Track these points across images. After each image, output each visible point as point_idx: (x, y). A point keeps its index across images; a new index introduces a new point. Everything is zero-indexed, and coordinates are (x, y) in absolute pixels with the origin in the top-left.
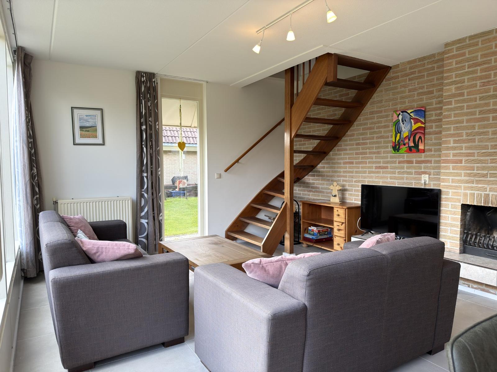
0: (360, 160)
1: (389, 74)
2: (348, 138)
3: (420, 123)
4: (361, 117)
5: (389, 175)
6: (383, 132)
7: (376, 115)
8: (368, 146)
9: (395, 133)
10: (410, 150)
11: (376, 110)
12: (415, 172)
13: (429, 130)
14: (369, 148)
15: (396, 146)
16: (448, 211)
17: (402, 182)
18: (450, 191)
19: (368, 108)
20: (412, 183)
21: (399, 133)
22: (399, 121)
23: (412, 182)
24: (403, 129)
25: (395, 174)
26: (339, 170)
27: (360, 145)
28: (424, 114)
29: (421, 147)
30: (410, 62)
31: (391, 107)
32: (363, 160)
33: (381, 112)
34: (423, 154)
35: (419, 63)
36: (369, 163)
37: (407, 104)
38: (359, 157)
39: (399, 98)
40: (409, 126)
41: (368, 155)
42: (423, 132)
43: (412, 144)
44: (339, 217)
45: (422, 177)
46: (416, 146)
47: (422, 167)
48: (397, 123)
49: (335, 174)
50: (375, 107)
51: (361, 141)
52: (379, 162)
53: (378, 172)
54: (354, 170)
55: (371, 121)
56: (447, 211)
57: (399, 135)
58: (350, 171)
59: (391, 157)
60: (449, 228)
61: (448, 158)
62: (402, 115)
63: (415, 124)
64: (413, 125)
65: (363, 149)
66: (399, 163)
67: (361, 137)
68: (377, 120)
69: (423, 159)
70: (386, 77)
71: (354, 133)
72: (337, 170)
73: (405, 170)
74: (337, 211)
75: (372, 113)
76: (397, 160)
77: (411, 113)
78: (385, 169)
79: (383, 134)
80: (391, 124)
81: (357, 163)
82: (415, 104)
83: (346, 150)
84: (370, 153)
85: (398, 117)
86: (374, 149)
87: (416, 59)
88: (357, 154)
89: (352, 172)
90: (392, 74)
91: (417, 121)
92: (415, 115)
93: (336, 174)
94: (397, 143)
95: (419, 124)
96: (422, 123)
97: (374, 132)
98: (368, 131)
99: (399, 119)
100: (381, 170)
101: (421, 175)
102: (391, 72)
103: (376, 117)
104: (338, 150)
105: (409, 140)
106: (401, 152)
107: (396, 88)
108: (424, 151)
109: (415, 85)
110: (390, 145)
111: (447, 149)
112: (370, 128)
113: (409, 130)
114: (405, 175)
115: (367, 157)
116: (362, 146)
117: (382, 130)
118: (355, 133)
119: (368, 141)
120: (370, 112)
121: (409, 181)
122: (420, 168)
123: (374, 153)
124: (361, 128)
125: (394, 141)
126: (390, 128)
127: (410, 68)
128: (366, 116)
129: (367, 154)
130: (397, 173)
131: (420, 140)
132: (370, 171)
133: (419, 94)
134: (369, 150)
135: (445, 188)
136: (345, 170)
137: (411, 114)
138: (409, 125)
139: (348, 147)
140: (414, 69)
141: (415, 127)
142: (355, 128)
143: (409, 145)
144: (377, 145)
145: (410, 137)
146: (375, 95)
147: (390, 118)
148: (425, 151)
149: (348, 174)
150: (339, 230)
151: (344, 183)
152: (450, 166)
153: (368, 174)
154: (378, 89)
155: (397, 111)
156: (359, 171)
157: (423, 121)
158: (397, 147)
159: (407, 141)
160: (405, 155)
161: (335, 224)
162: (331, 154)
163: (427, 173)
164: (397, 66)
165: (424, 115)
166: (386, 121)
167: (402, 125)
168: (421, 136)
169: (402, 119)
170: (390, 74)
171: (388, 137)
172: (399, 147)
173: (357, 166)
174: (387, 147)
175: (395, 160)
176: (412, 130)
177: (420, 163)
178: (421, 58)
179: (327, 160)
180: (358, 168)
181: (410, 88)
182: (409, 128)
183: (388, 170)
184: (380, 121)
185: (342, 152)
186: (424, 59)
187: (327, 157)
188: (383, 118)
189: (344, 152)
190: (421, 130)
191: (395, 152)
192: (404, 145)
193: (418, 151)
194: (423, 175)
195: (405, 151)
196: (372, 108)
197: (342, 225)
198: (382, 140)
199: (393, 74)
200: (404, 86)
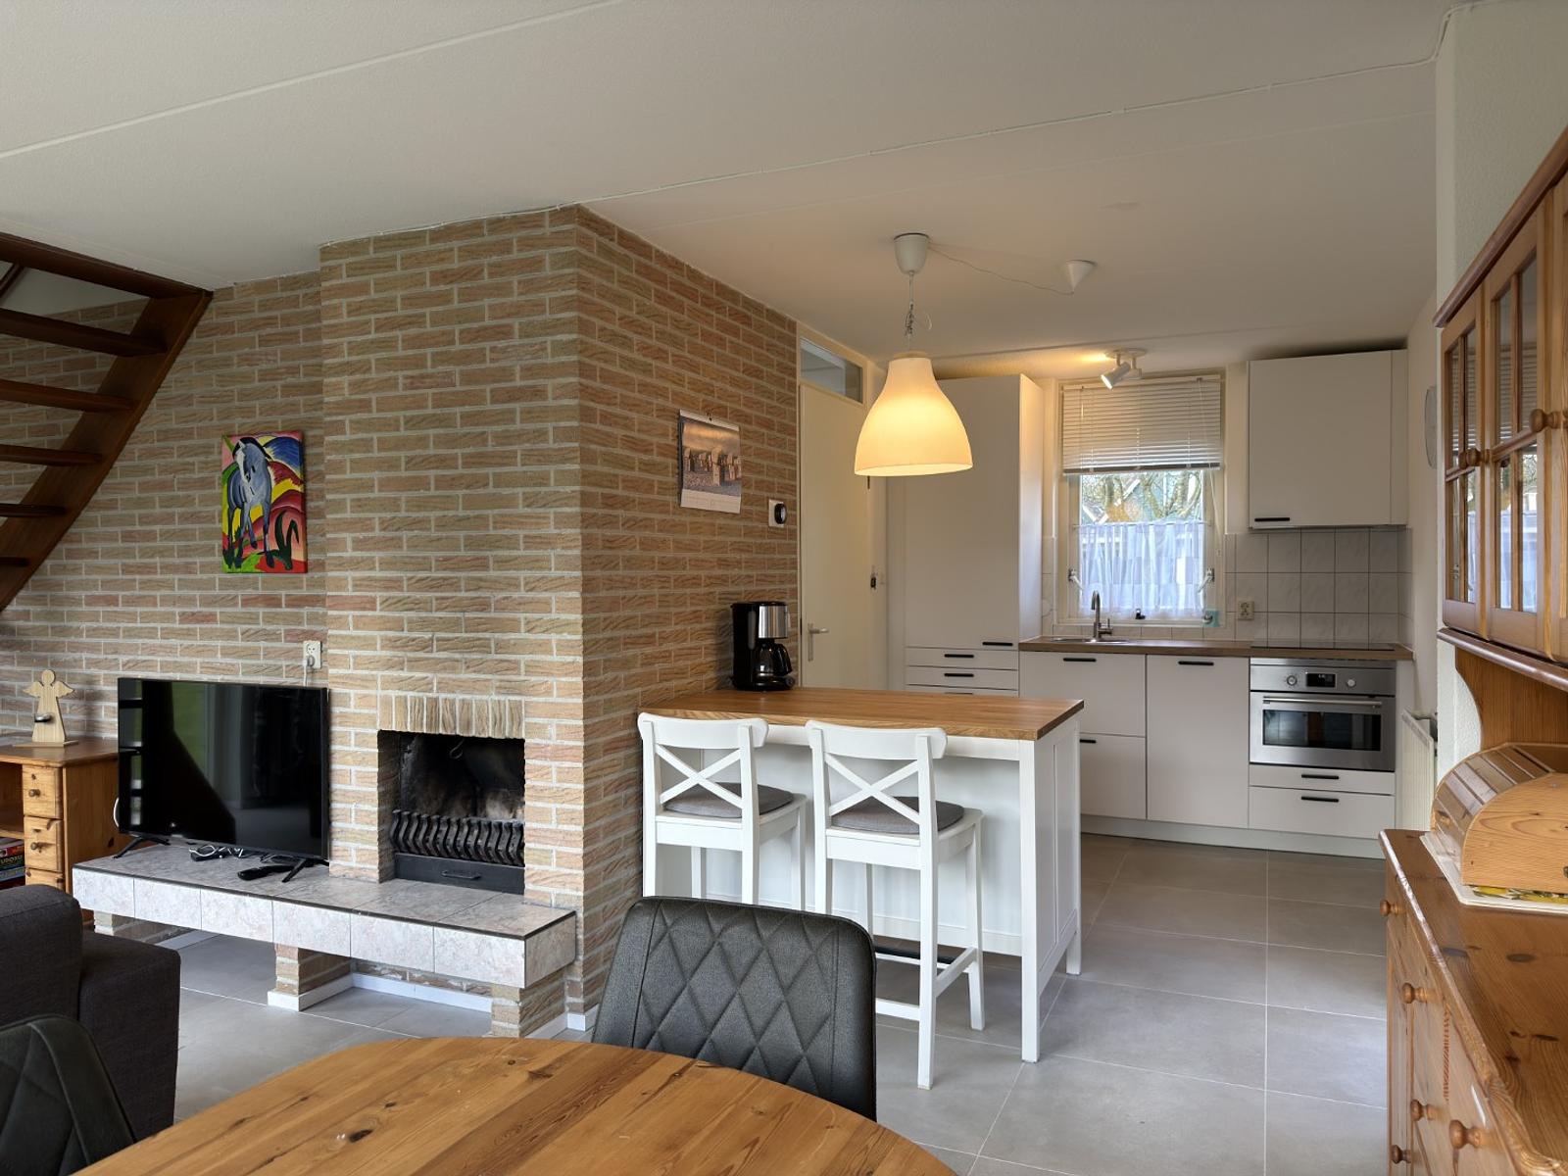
0: (137, 593)
1: (206, 315)
2: (99, 514)
3: (290, 480)
4: (132, 446)
5: (220, 643)
6: (197, 501)
7: (175, 444)
8: (158, 543)
9: (228, 506)
10: (269, 563)
11: (174, 426)
12: (288, 633)
13: (317, 504)
14: (162, 553)
15: (231, 547)
16: (348, 753)
17: (253, 665)
18: (352, 692)
19: (154, 419)
20: (281, 667)
21: (238, 507)
22: (238, 468)
23: (279, 663)
24: (250, 496)
25: (235, 638)
26: (75, 624)
27: (135, 542)
28: (298, 452)
29: (297, 555)
30: (261, 287)
31: (215, 422)
32: (145, 593)
33: (189, 434)
34: (304, 577)
35: (284, 294)
36: (164, 600)
37: (258, 418)
38: (135, 580)
39: (236, 393)
40: (263, 488)
41: (159, 577)
42: (299, 508)
43: (273, 546)
44: (40, 798)
45: (305, 649)
46: (285, 550)
47: (303, 617)
48: (232, 476)
49: (62, 639)
50: (174, 417)
51: (138, 528)
52: (191, 601)
53: (189, 634)
54: (122, 625)
55: (162, 461)
56: (347, 755)
57: (238, 512)
58: (107, 629)
59: (225, 585)
60: (353, 807)
61: (344, 594)
62: (243, 450)
63: (278, 481)
64: (273, 483)
65: (144, 554)
66: (247, 602)
67: (136, 512)
68: (180, 460)
69: (304, 592)
70: (201, 323)
71: (114, 496)
72: (70, 624)
73: (261, 626)
74: (34, 777)
75: (165, 435)
76: (240, 593)
78: (208, 621)
79: (197, 508)
80: (218, 475)
81: (128, 602)
82: (279, 420)
83: (93, 554)
84: (166, 568)
85: (234, 455)
86: (176, 554)
87: (275, 281)
88: (127, 569)
89: (114, 633)
90: (214, 316)
91: (283, 474)
92: (277, 454)
93: (66, 640)
94: (234, 540)
95: (288, 485)
96: (296, 480)
97: (173, 498)
98: (157, 495)
99: (236, 463)
100: (198, 626)
101: (302, 642)
102: (212, 309)
103: (175, 451)
104: (70, 555)
105: (266, 532)
106: (247, 570)
107: (227, 363)
108: (305, 567)
109: (275, 361)
110: (218, 544)
111: (340, 565)
112: (164, 486)
113: (264, 498)
114: (262, 644)
115: (158, 581)
116: (141, 544)
117: (197, 494)
118: (119, 497)
119: (157, 528)
120: (159, 432)
121: (271, 662)
122: (298, 620)
123: (175, 569)
124: (134, 483)
125: (227, 534)
126: (217, 491)
127: (264, 306)
128: (148, 445)
129: (155, 573)
130: (240, 636)
131: (293, 533)
132: (166, 628)
133: (289, 389)
134: (162, 560)
135: (337, 683)
136: (95, 625)
137: (268, 450)
138: (264, 483)
139: (99, 546)
140: (270, 309)
141: (279, 490)
142: (118, 480)
143: (265, 548)
144: (183, 543)
145: (269, 523)
146: (170, 377)
147: (214, 457)
148: (309, 567)
149: (103, 641)
150: (39, 846)
151: (93, 671)
152: (348, 616)
153: (163, 638)
154: (179, 359)
155: (231, 436)
156: (137, 628)
157: (298, 474)
158: (236, 551)
159: (259, 534)
160: (260, 576)
161: (29, 824)
162: (49, 567)
163: (317, 635)
164: (228, 292)
165: (298, 457)
166: (204, 466)
167: (246, 481)
168: (295, 520)
169: (245, 463)
170: (210, 317)
171: (210, 519)
172: (241, 553)
173: (129, 613)
174: (210, 551)
175: (232, 592)
176: (270, 499)
177: (299, 606)
178: (288, 277)
179: (35, 588)
180: (132, 617)
181: (264, 366)
182: (265, 494)
183: (214, 626)
184: (188, 463)
185: (83, 562)
186: (295, 283)
187: (34, 577)
188: (196, 455)
189: (89, 561)
190: (294, 501)
191: (230, 567)
192: (254, 545)
193: (291, 566)
194: (306, 643)
195: (258, 567)
196: (163, 417)
197: (48, 827)
198: (197, 526)
199: (217, 317)
200: (248, 360)
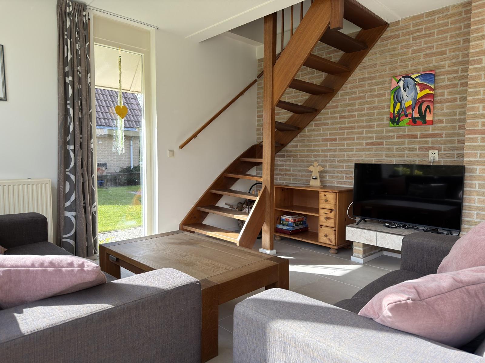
0: (345, 136)
1: (385, 33)
2: (329, 111)
3: (428, 89)
4: (347, 85)
5: (384, 153)
6: (376, 102)
7: (367, 82)
8: (357, 118)
9: (393, 102)
10: (414, 121)
11: (367, 76)
12: (420, 148)
13: (439, 98)
14: (358, 122)
15: (394, 117)
16: (474, 191)
17: (401, 160)
18: (478, 167)
19: (357, 74)
20: (416, 161)
21: (399, 102)
22: (400, 88)
23: (415, 159)
24: (405, 97)
25: (393, 150)
26: (317, 148)
27: (346, 119)
28: (433, 78)
29: (429, 117)
30: (414, 18)
31: (387, 72)
32: (349, 136)
33: (375, 78)
34: (431, 127)
35: (427, 19)
36: (358, 139)
37: (410, 68)
38: (345, 132)
39: (399, 60)
40: (413, 94)
41: (356, 130)
42: (432, 100)
43: (416, 115)
44: (327, 202)
45: (430, 154)
46: (423, 117)
47: (429, 142)
48: (397, 91)
49: (311, 153)
50: (367, 73)
51: (347, 114)
52: (372, 138)
53: (369, 150)
54: (337, 148)
55: (360, 89)
57: (399, 104)
58: (331, 149)
59: (387, 131)
60: (475, 212)
61: (476, 128)
62: (403, 81)
63: (421, 91)
65: (349, 122)
66: (399, 137)
67: (347, 109)
68: (369, 88)
69: (431, 132)
70: (382, 37)
71: (337, 104)
72: (315, 148)
73: (406, 146)
74: (325, 195)
75: (363, 80)
76: (396, 134)
77: (416, 78)
78: (379, 145)
79: (376, 104)
80: (387, 92)
81: (341, 140)
82: (421, 68)
83: (326, 124)
84: (359, 127)
85: (398, 83)
86: (365, 122)
87: (423, 14)
88: (341, 129)
89: (334, 151)
90: (389, 33)
91: (423, 87)
92: (421, 80)
93: (313, 154)
94: (396, 114)
95: (427, 91)
96: (431, 89)
97: (364, 102)
98: (357, 102)
99: (399, 86)
100: (374, 147)
101: (428, 151)
102: (388, 30)
103: (367, 85)
104: (316, 125)
105: (413, 110)
106: (402, 125)
107: (395, 49)
108: (432, 123)
109: (421, 45)
110: (386, 117)
111: (474, 117)
112: (360, 98)
113: (413, 97)
114: (406, 152)
115: (355, 132)
116: (348, 119)
117: (376, 99)
118: (339, 104)
119: (356, 113)
120: (359, 79)
121: (410, 159)
122: (427, 143)
123: (365, 127)
124: (347, 98)
125: (392, 112)
126: (387, 97)
127: (415, 25)
128: (354, 84)
130: (395, 150)
131: (428, 109)
132: (358, 148)
133: (426, 56)
134: (357, 124)
135: (470, 164)
136: (325, 148)
138: (414, 92)
139: (329, 122)
140: (419, 26)
141: (420, 94)
142: (339, 97)
143: (412, 116)
144: (368, 118)
145: (415, 107)
146: (366, 59)
147: (387, 85)
148: (434, 122)
149: (329, 153)
150: (327, 218)
151: (324, 163)
152: (478, 137)
153: (356, 151)
154: (370, 51)
155: (397, 76)
156: (345, 149)
157: (433, 87)
158: (397, 119)
159: (410, 111)
160: (407, 128)
161: (321, 212)
162: (306, 130)
163: (436, 148)
164: (398, 23)
165: (433, 80)
166: (381, 89)
167: (404, 92)
168: (429, 105)
169: (403, 86)
170: (388, 33)
171: (383, 108)
172: (399, 119)
173: (341, 144)
174: (383, 119)
175: (392, 134)
176: (417, 98)
177: (427, 138)
178: (429, 12)
179: (300, 137)
180: (343, 145)
181: (415, 48)
182: (414, 96)
183: (382, 146)
184: (373, 89)
185: (321, 128)
186: (433, 14)
187: (300, 134)
188: (377, 85)
189: (324, 127)
190: (429, 97)
191: (393, 125)
192: (406, 116)
193: (425, 122)
194: (430, 151)
195: (407, 124)
196: (361, 73)
197: (331, 212)
198: (376, 111)
199: (391, 33)
200: (407, 47)
